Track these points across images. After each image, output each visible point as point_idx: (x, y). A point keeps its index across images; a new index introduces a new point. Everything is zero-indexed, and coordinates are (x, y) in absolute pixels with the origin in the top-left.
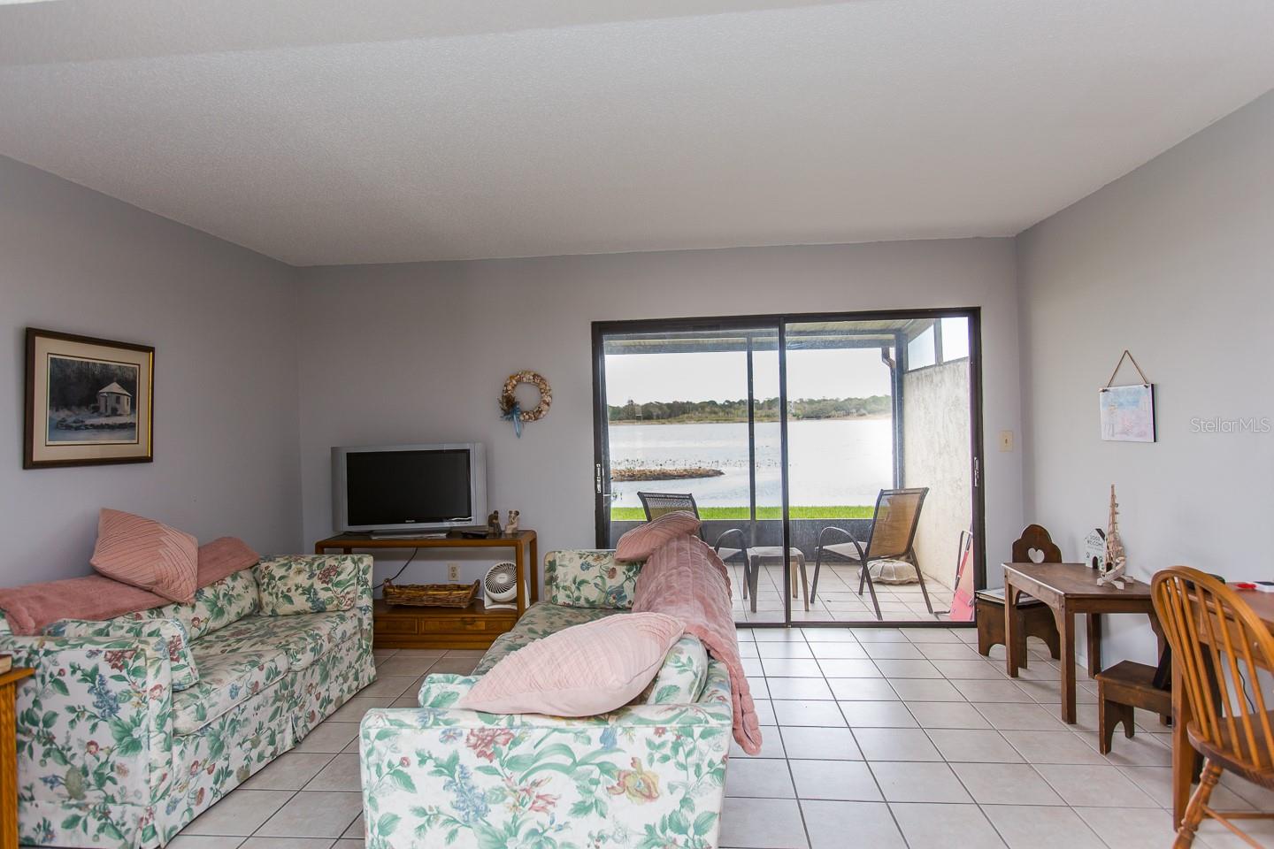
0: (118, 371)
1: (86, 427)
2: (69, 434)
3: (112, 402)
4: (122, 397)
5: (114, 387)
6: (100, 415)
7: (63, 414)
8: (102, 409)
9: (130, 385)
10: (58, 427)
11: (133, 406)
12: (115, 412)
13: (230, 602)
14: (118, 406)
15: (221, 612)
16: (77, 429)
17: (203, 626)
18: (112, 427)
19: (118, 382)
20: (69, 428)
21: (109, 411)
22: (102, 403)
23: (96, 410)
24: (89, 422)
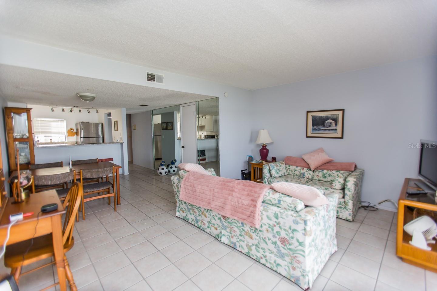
0: (331, 117)
1: (321, 130)
2: (316, 131)
3: (329, 124)
4: (332, 123)
5: (330, 121)
6: (325, 127)
7: (315, 127)
8: (326, 126)
9: (335, 120)
10: (314, 130)
11: (336, 125)
12: (330, 126)
13: (329, 176)
14: (331, 125)
15: (325, 177)
16: (319, 130)
17: (319, 178)
18: (329, 130)
19: (331, 119)
20: (316, 130)
21: (328, 126)
22: (326, 125)
23: (324, 126)
24: (321, 129)
